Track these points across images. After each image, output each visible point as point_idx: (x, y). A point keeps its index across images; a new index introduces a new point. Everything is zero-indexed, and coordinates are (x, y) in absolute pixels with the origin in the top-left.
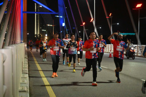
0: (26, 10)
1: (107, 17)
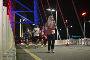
0: (14, 21)
1: (64, 23)
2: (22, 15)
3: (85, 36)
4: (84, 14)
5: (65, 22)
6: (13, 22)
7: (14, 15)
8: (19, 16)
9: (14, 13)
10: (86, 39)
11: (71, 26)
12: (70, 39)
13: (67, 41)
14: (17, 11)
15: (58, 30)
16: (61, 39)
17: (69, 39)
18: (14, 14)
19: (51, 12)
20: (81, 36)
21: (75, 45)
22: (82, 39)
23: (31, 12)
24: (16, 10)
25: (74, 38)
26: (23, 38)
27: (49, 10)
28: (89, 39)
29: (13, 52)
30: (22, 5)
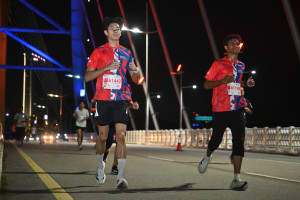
0: (4, 62)
1: (172, 73)
2: (30, 44)
5: (175, 70)
7: (2, 39)
8: (20, 44)
9: (7, 32)
11: (195, 87)
12: (189, 130)
13: (178, 133)
14: (14, 27)
15: (151, 95)
16: (160, 128)
18: (5, 37)
19: (129, 36)
21: (204, 148)
23: (62, 31)
24: (9, 25)
26: (33, 119)
30: (32, 8)
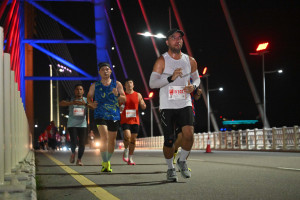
0: (31, 74)
2: (55, 54)
3: (266, 122)
4: (262, 47)
5: (201, 73)
6: (25, 78)
7: (28, 51)
8: (46, 55)
9: (31, 45)
10: (271, 132)
11: (221, 89)
12: (217, 132)
13: (206, 137)
14: (40, 38)
17: (213, 130)
18: (31, 49)
19: (154, 41)
20: (254, 122)
21: (233, 150)
22: (255, 132)
23: (87, 41)
24: (35, 38)
25: (230, 128)
26: (62, 129)
27: (147, 34)
28: (278, 131)
29: (26, 176)
30: (56, 19)
